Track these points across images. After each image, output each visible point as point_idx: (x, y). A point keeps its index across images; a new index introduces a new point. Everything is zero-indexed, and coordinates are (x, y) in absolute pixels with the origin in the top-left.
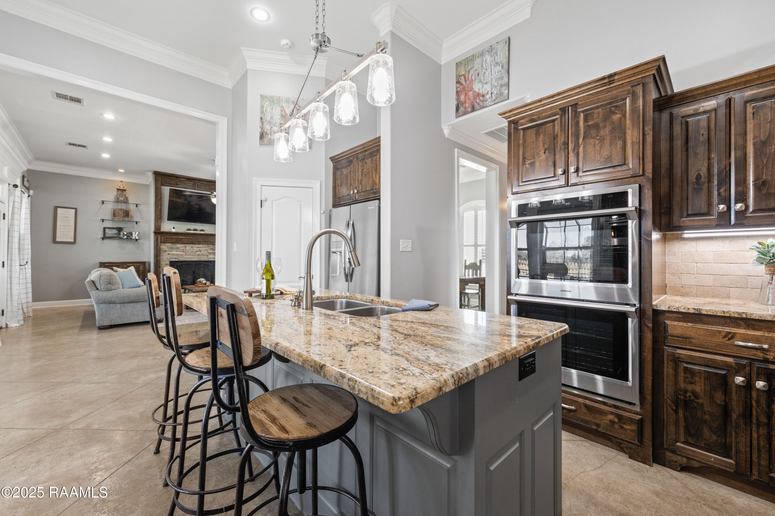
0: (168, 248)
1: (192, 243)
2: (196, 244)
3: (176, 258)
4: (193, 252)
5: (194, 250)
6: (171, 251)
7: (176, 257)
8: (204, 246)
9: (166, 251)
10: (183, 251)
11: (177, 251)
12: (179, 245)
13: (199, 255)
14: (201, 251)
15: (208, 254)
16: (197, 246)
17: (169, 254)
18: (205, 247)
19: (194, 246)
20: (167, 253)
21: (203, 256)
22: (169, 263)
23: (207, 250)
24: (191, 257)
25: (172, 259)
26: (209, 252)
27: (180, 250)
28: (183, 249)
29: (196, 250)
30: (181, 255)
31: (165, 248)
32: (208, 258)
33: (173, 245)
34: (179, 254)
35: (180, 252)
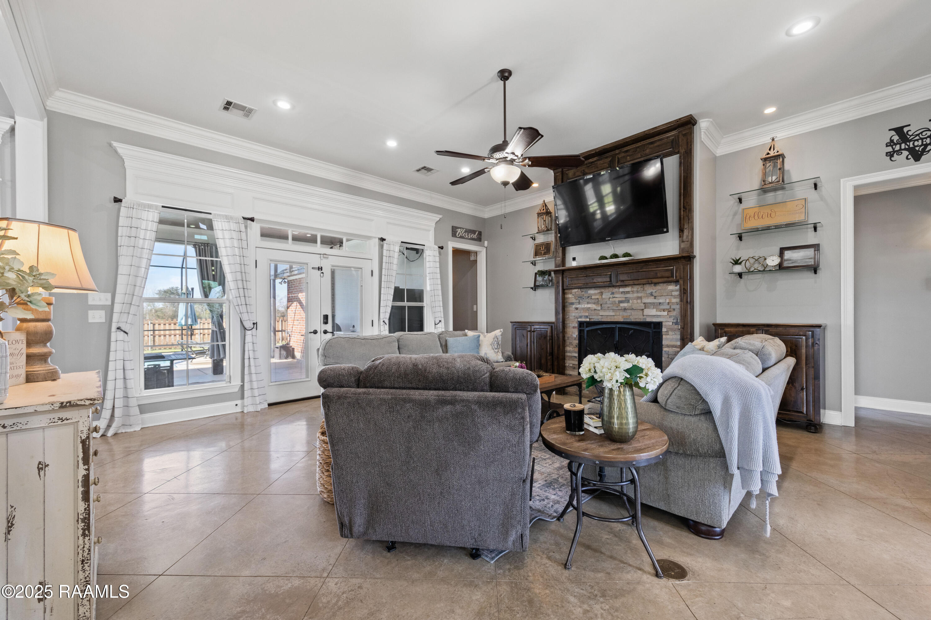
0: (575, 297)
1: (610, 285)
2: (620, 286)
3: (587, 317)
4: (613, 303)
5: (617, 300)
6: (579, 303)
7: (587, 314)
8: (635, 288)
9: (572, 304)
10: (597, 302)
11: (588, 303)
12: (592, 292)
13: (625, 309)
14: (628, 302)
15: (642, 306)
16: (622, 290)
17: (577, 309)
18: (638, 292)
19: (615, 290)
20: (574, 306)
21: (633, 313)
22: (577, 325)
23: (640, 298)
24: (612, 313)
25: (581, 317)
26: (644, 303)
27: (593, 301)
28: (598, 299)
29: (620, 299)
30: (595, 310)
31: (572, 298)
32: (643, 316)
33: (582, 292)
34: (591, 309)
35: (594, 305)
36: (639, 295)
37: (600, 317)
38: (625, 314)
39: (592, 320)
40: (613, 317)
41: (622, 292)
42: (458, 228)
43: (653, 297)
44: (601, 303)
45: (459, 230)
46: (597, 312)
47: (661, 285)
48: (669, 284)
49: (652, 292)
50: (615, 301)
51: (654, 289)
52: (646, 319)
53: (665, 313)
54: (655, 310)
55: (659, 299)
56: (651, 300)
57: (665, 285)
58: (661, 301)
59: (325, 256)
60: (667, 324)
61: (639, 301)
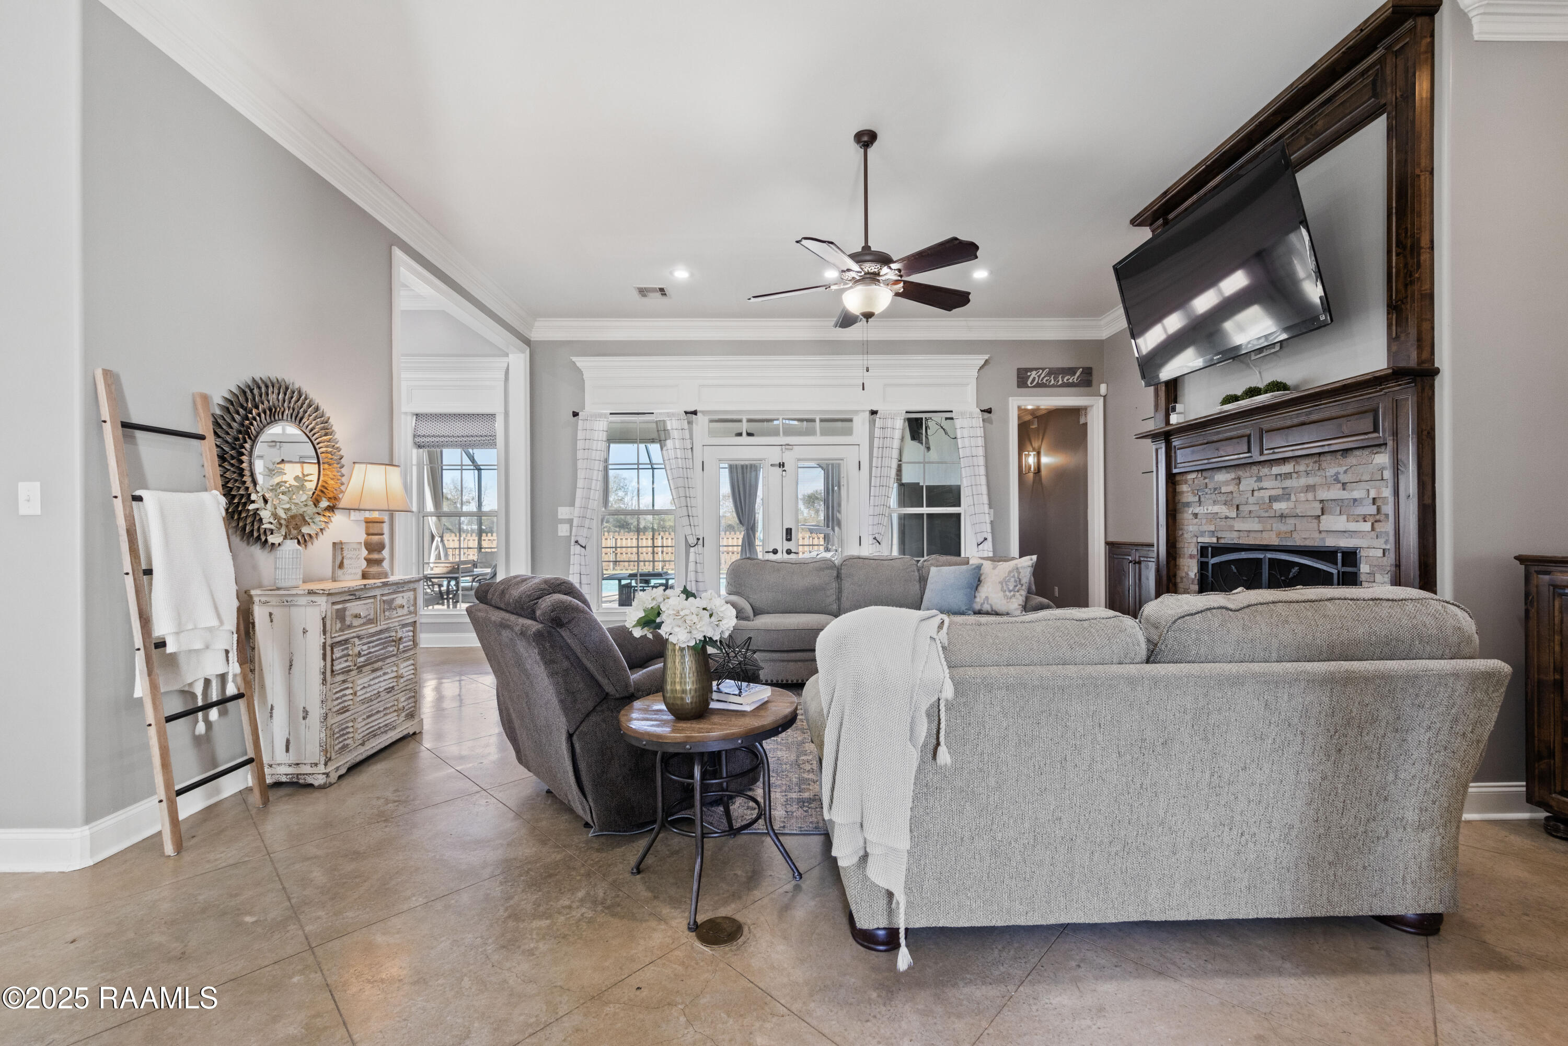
0: (1193, 491)
1: (1251, 461)
3: (1213, 533)
4: (1260, 502)
5: (1266, 494)
6: (1200, 503)
7: (1212, 528)
8: (1301, 465)
9: (1189, 504)
10: (1230, 500)
11: (1215, 502)
12: (1221, 477)
13: (1282, 516)
14: (1289, 498)
15: (1317, 508)
16: (1274, 470)
17: (1195, 516)
18: (1308, 475)
19: (1263, 471)
20: (1191, 510)
22: (1196, 552)
23: (1313, 488)
24: (1257, 526)
25: (1202, 534)
26: (1322, 501)
27: (1223, 498)
28: (1232, 492)
29: (1273, 493)
30: (1226, 518)
31: (1188, 492)
32: (1320, 532)
33: (1205, 478)
34: (1219, 515)
35: (1223, 507)
36: (1311, 481)
37: (1235, 534)
38: (1283, 528)
39: (1222, 541)
40: (1259, 534)
41: (1276, 475)
42: (1031, 370)
43: (1340, 485)
44: (1238, 503)
45: (1034, 373)
46: (1230, 522)
47: (1358, 453)
48: (1376, 450)
49: (1337, 473)
50: (1263, 497)
51: (1340, 465)
52: (1323, 539)
53: (1367, 526)
54: (1344, 517)
55: (1352, 490)
56: (1336, 493)
57: (1366, 452)
58: (1356, 494)
59: (787, 447)
60: (1372, 553)
61: (1310, 496)
